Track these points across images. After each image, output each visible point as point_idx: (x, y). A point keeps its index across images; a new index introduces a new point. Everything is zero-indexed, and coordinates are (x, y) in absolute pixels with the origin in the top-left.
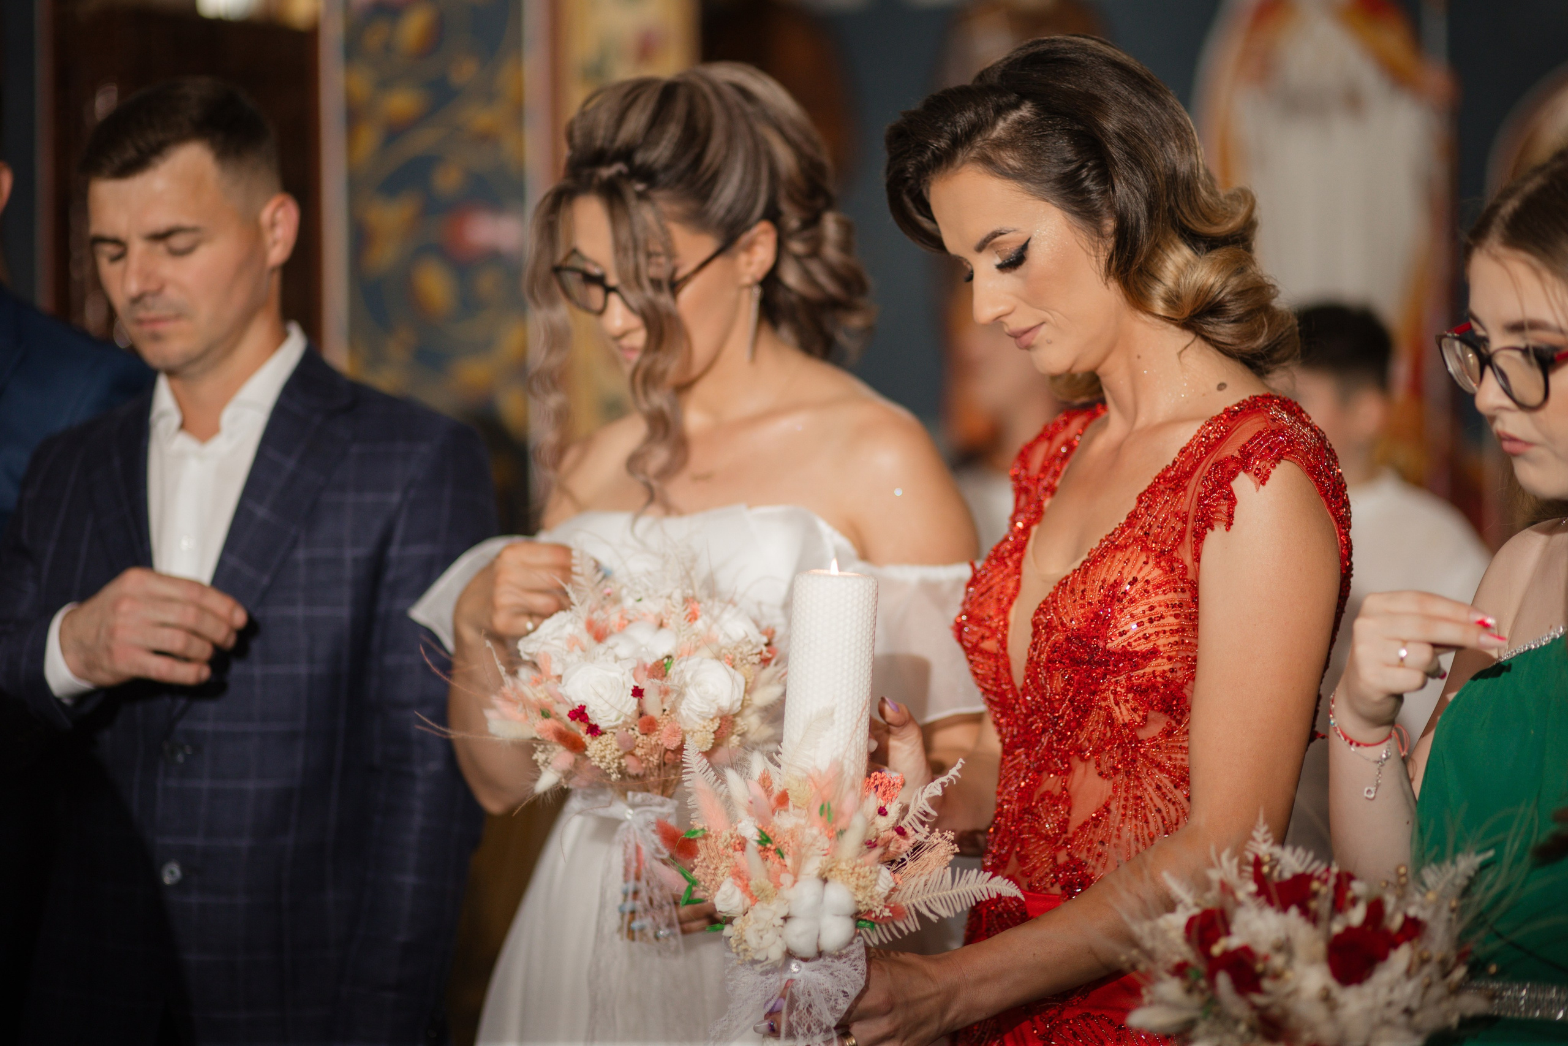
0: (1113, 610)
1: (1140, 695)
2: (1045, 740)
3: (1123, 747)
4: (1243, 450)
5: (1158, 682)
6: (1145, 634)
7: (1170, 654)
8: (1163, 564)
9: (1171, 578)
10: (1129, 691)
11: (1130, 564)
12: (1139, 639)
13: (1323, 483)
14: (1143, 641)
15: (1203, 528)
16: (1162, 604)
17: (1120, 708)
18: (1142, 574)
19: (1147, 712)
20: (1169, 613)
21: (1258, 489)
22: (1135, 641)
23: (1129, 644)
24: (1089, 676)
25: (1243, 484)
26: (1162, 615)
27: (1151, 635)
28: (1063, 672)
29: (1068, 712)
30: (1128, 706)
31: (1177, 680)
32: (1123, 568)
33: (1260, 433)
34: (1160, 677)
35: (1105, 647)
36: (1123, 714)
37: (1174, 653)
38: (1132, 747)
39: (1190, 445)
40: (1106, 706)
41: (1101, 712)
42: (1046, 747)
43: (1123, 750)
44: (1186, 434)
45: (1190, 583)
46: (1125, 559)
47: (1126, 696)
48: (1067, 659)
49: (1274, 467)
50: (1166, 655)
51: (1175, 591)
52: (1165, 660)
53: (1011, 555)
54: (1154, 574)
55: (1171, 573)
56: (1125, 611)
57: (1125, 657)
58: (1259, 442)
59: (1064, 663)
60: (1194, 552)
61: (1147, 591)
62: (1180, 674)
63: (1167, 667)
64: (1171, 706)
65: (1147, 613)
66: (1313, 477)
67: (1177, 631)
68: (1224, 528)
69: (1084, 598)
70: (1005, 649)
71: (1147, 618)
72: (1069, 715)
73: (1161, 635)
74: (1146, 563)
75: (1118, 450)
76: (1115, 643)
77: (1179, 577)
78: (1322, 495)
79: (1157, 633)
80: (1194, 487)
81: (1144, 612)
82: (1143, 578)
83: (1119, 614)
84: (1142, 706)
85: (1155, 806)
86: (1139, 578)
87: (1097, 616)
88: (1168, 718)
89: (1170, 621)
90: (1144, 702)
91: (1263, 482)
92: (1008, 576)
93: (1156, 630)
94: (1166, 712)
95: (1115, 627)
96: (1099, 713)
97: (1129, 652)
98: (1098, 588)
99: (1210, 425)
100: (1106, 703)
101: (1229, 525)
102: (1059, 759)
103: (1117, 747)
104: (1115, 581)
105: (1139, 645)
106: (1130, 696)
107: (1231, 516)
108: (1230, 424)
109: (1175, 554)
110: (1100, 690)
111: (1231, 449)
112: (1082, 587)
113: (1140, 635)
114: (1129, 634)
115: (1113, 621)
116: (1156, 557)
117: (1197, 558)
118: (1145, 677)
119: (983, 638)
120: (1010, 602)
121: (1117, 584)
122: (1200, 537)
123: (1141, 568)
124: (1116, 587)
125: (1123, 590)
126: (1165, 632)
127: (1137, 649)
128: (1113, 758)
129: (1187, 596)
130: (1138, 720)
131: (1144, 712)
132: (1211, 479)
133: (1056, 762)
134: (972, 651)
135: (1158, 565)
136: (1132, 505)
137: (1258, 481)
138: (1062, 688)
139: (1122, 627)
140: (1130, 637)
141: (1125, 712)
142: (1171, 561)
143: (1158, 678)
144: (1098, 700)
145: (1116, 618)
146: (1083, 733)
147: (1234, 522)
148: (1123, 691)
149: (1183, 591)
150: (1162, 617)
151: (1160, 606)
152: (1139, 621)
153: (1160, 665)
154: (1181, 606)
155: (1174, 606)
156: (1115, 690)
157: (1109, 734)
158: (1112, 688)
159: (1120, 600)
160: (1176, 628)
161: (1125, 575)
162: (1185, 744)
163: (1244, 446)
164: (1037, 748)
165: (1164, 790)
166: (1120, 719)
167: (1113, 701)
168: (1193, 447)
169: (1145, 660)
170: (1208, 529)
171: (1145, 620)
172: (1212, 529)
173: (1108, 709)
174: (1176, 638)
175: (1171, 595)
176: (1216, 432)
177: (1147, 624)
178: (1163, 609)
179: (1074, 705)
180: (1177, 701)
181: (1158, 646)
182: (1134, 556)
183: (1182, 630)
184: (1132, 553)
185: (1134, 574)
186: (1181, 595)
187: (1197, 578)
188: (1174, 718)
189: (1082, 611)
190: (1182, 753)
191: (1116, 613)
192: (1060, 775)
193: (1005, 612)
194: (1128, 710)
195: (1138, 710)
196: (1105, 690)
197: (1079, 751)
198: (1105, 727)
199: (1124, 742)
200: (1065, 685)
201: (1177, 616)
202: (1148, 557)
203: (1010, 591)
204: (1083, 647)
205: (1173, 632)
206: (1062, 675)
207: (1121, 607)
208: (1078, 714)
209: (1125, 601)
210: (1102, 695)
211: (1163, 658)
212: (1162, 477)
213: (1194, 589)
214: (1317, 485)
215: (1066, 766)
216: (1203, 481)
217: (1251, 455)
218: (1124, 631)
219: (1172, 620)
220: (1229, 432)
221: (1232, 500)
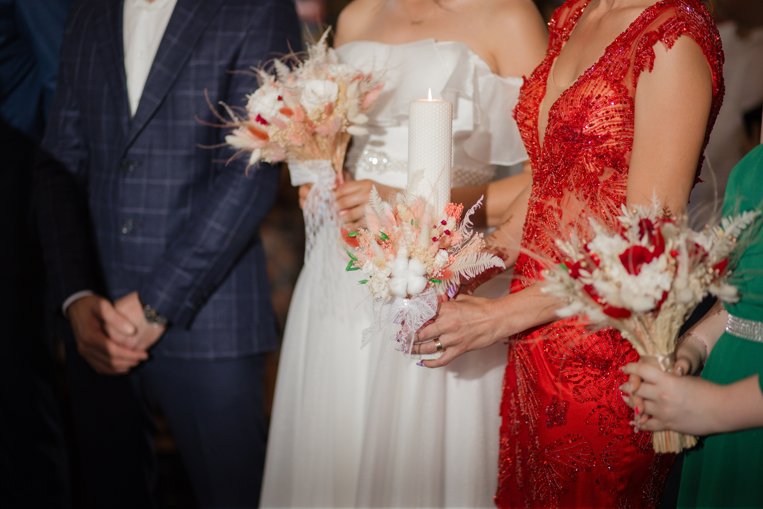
0: (586, 112)
1: (600, 159)
2: (549, 178)
3: (590, 185)
4: (661, 28)
5: (610, 152)
6: (603, 126)
7: (617, 137)
8: (615, 87)
9: (618, 96)
10: (593, 156)
11: (597, 87)
12: (600, 128)
13: (705, 47)
14: (602, 129)
15: (638, 70)
16: (613, 110)
17: (589, 165)
18: (604, 93)
19: (604, 167)
20: (617, 115)
21: (667, 51)
22: (598, 130)
23: (595, 131)
24: (573, 147)
25: (659, 47)
26: (613, 116)
27: (607, 126)
28: (559, 144)
29: (562, 165)
30: (593, 164)
31: (621, 151)
32: (594, 89)
33: (671, 19)
34: (611, 149)
35: (581, 132)
36: (591, 168)
37: (619, 136)
38: (595, 186)
39: (636, 22)
40: (582, 163)
41: (579, 166)
42: (549, 182)
43: (590, 187)
44: (634, 15)
45: (629, 99)
46: (595, 84)
47: (592, 159)
48: (561, 137)
49: (676, 39)
50: (614, 137)
51: (621, 103)
52: (614, 140)
53: (542, 74)
54: (611, 94)
55: (619, 93)
56: (593, 113)
57: (592, 138)
58: (669, 25)
59: (560, 140)
60: (633, 82)
61: (605, 102)
62: (622, 147)
63: (615, 144)
64: (617, 165)
65: (605, 114)
66: (700, 44)
67: (621, 125)
68: (648, 70)
69: (572, 105)
70: (536, 126)
71: (605, 118)
72: (562, 166)
73: (612, 126)
74: (606, 87)
75: (600, 21)
76: (587, 129)
77: (623, 96)
78: (705, 54)
79: (610, 126)
80: (635, 46)
81: (603, 114)
82: (604, 95)
83: (590, 115)
84: (601, 164)
85: (606, 216)
86: (602, 95)
87: (578, 115)
88: (615, 170)
89: (618, 119)
90: (602, 162)
91: (670, 47)
92: (540, 85)
93: (610, 124)
94: (614, 167)
95: (587, 121)
96: (578, 167)
97: (594, 135)
98: (580, 100)
99: (647, 11)
100: (582, 162)
101: (651, 69)
102: (556, 189)
103: (587, 185)
104: (589, 96)
105: (600, 132)
106: (595, 158)
107: (652, 64)
108: (657, 12)
109: (621, 83)
110: (579, 155)
111: (654, 27)
112: (572, 98)
113: (601, 126)
114: (594, 126)
115: (587, 118)
116: (611, 84)
117: (635, 85)
118: (603, 149)
119: (526, 118)
120: (540, 101)
121: (589, 98)
122: (637, 74)
123: (603, 90)
124: (589, 100)
125: (592, 102)
126: (614, 125)
127: (599, 134)
128: (585, 190)
129: (628, 105)
130: (599, 171)
131: (602, 167)
132: (643, 43)
133: (555, 191)
134: (521, 124)
135: (612, 88)
136: (602, 53)
137: (667, 46)
138: (559, 152)
139: (591, 122)
140: (596, 127)
141: (591, 167)
142: (619, 86)
143: (610, 149)
144: (577, 160)
145: (588, 117)
146: (570, 176)
147: (654, 68)
148: (591, 156)
149: (625, 103)
150: (613, 117)
151: (612, 111)
152: (600, 119)
153: (611, 143)
154: (623, 111)
155: (620, 111)
156: (587, 155)
157: (583, 178)
158: (585, 154)
159: (591, 107)
160: (621, 123)
161: (594, 93)
162: (624, 185)
163: (661, 26)
164: (545, 182)
165: (612, 208)
166: (589, 170)
167: (585, 161)
168: (637, 23)
169: (603, 140)
170: (641, 71)
171: (603, 118)
172: (643, 71)
173: (583, 164)
174: (621, 128)
175: (619, 105)
176: (650, 16)
177: (604, 121)
178: (614, 112)
179: (564, 162)
180: (620, 162)
181: (610, 133)
182: (600, 83)
183: (624, 124)
184: (599, 81)
185: (599, 93)
186: (625, 105)
187: (634, 96)
188: (618, 170)
189: (571, 112)
190: (622, 189)
191: (588, 114)
192: (557, 198)
193: (537, 106)
194: (593, 166)
195: (599, 166)
196: (581, 155)
197: (567, 185)
198: (581, 175)
199: (591, 183)
200: (560, 151)
201: (621, 117)
202: (607, 84)
203: (540, 94)
204: (570, 131)
205: (618, 125)
206: (559, 145)
207: (591, 111)
208: (567, 166)
209: (593, 107)
210: (580, 158)
211: (613, 139)
212: (619, 39)
213: (632, 102)
214: (702, 48)
215: (560, 193)
216: (639, 43)
217: (665, 31)
218: (592, 124)
219: (619, 119)
220: (656, 17)
221: (653, 57)
